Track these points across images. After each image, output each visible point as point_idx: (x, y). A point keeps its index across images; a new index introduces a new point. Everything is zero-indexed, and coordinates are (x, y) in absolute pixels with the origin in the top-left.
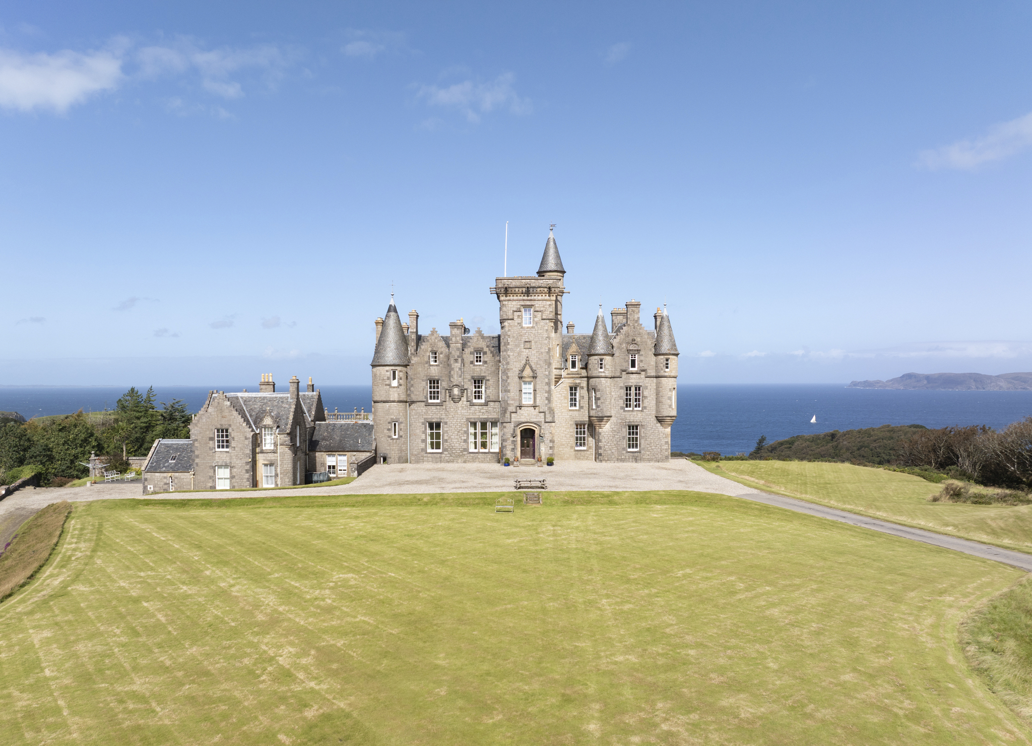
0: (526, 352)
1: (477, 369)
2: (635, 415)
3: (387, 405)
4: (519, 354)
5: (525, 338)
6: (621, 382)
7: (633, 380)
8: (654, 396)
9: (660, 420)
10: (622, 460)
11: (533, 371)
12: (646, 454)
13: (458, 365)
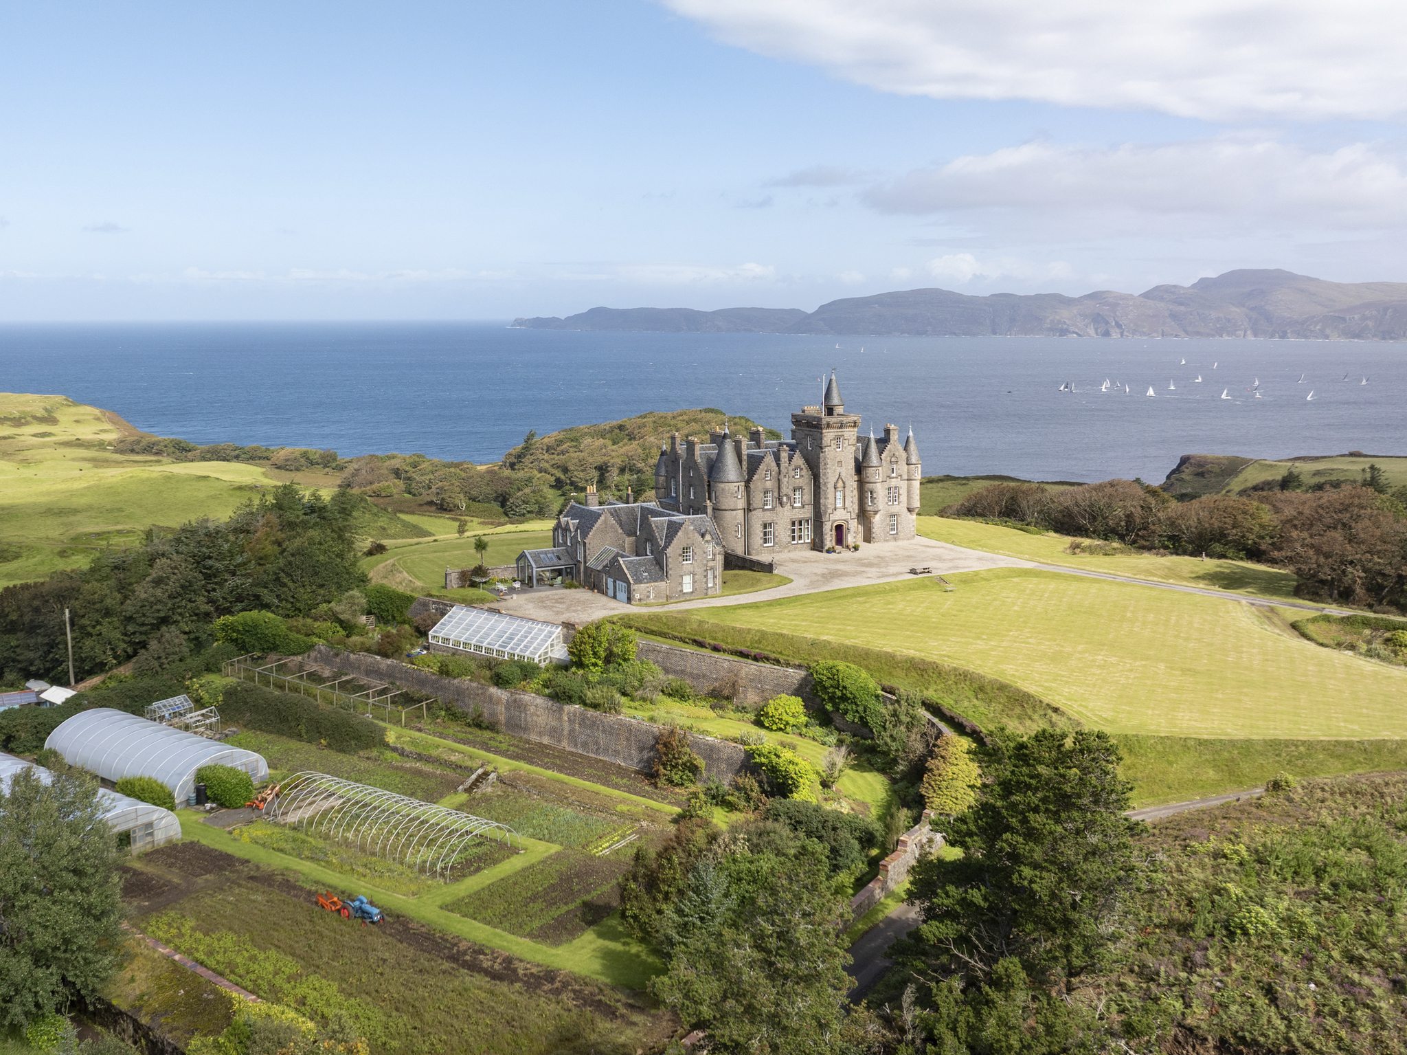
0: (839, 470)
1: (797, 481)
2: (895, 509)
3: (735, 512)
4: (835, 471)
5: (838, 459)
6: (886, 485)
7: (894, 482)
8: (906, 494)
9: (910, 510)
10: (887, 541)
11: (844, 483)
12: (901, 535)
13: (786, 479)
